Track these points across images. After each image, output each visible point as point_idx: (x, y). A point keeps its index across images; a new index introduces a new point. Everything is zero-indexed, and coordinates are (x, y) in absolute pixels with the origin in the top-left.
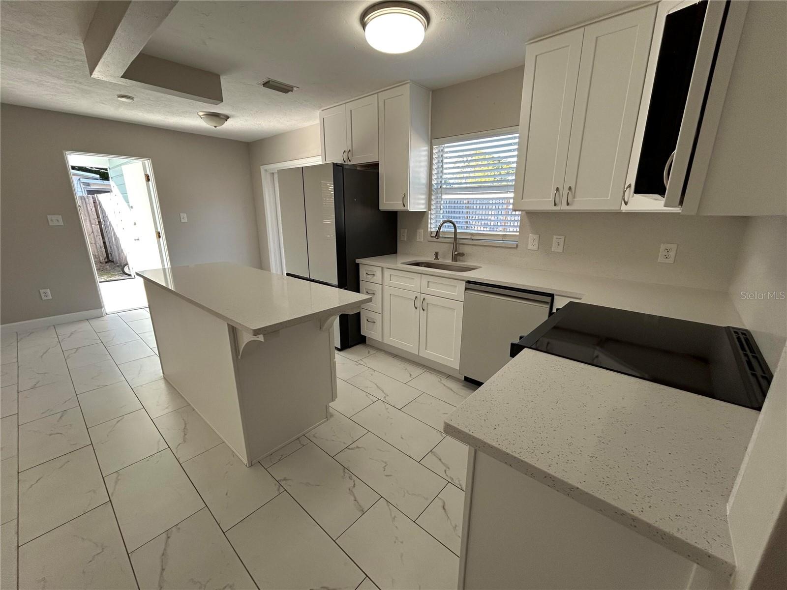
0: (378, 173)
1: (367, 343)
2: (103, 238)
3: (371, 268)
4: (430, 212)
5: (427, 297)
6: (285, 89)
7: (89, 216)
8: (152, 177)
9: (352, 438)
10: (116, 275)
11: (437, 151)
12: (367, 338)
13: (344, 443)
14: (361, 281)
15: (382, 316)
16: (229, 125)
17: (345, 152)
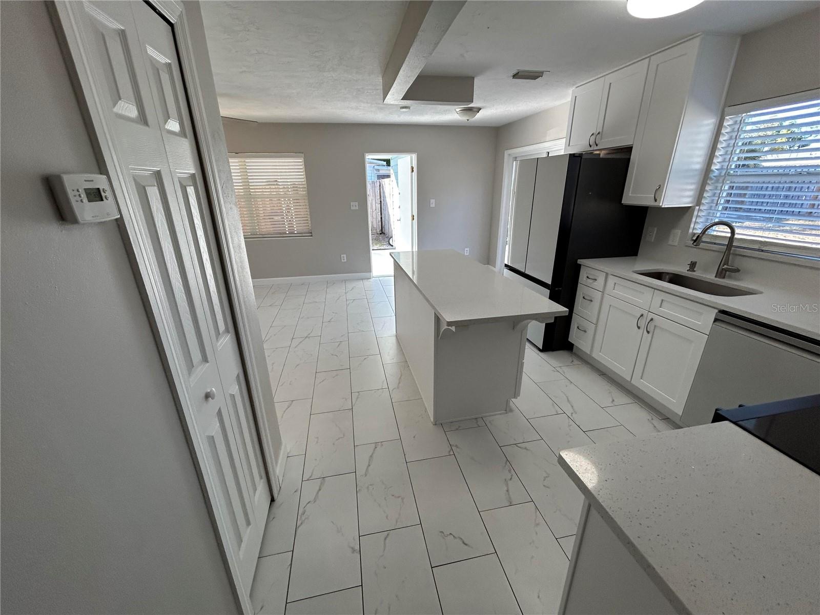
0: (629, 159)
1: (574, 351)
2: (381, 214)
3: (593, 272)
4: (697, 208)
5: (655, 317)
6: (533, 76)
7: (375, 197)
8: (415, 169)
9: (524, 438)
10: (384, 245)
11: (731, 122)
12: (574, 347)
13: (515, 440)
14: (579, 284)
15: (596, 327)
16: (479, 115)
17: (593, 134)
